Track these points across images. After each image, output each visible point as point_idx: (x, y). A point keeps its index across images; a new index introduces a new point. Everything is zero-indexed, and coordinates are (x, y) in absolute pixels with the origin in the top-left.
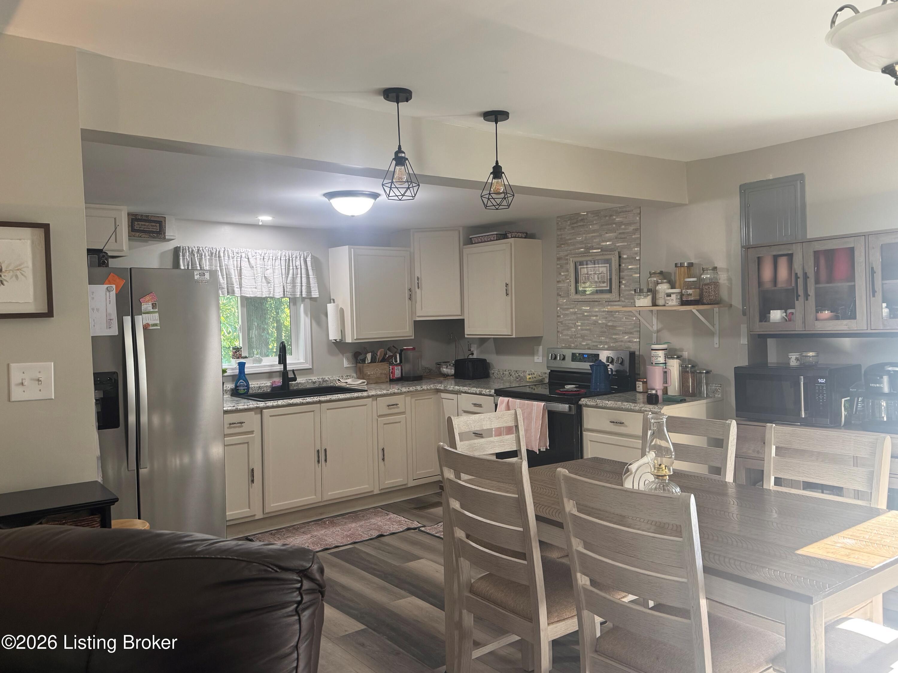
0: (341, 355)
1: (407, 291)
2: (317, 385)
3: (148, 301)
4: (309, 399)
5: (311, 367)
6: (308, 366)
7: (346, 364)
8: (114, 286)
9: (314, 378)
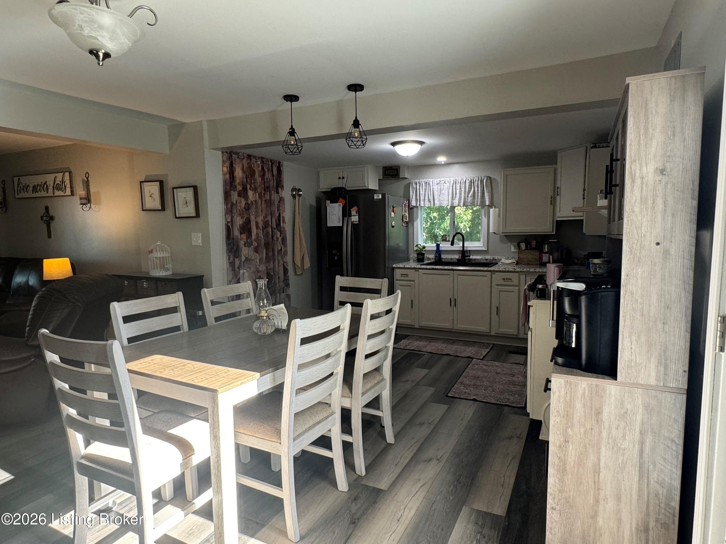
0: (509, 244)
1: (549, 198)
2: (488, 261)
3: (354, 210)
4: (446, 267)
5: (486, 250)
6: (484, 249)
7: (513, 249)
8: (341, 204)
9: (488, 257)
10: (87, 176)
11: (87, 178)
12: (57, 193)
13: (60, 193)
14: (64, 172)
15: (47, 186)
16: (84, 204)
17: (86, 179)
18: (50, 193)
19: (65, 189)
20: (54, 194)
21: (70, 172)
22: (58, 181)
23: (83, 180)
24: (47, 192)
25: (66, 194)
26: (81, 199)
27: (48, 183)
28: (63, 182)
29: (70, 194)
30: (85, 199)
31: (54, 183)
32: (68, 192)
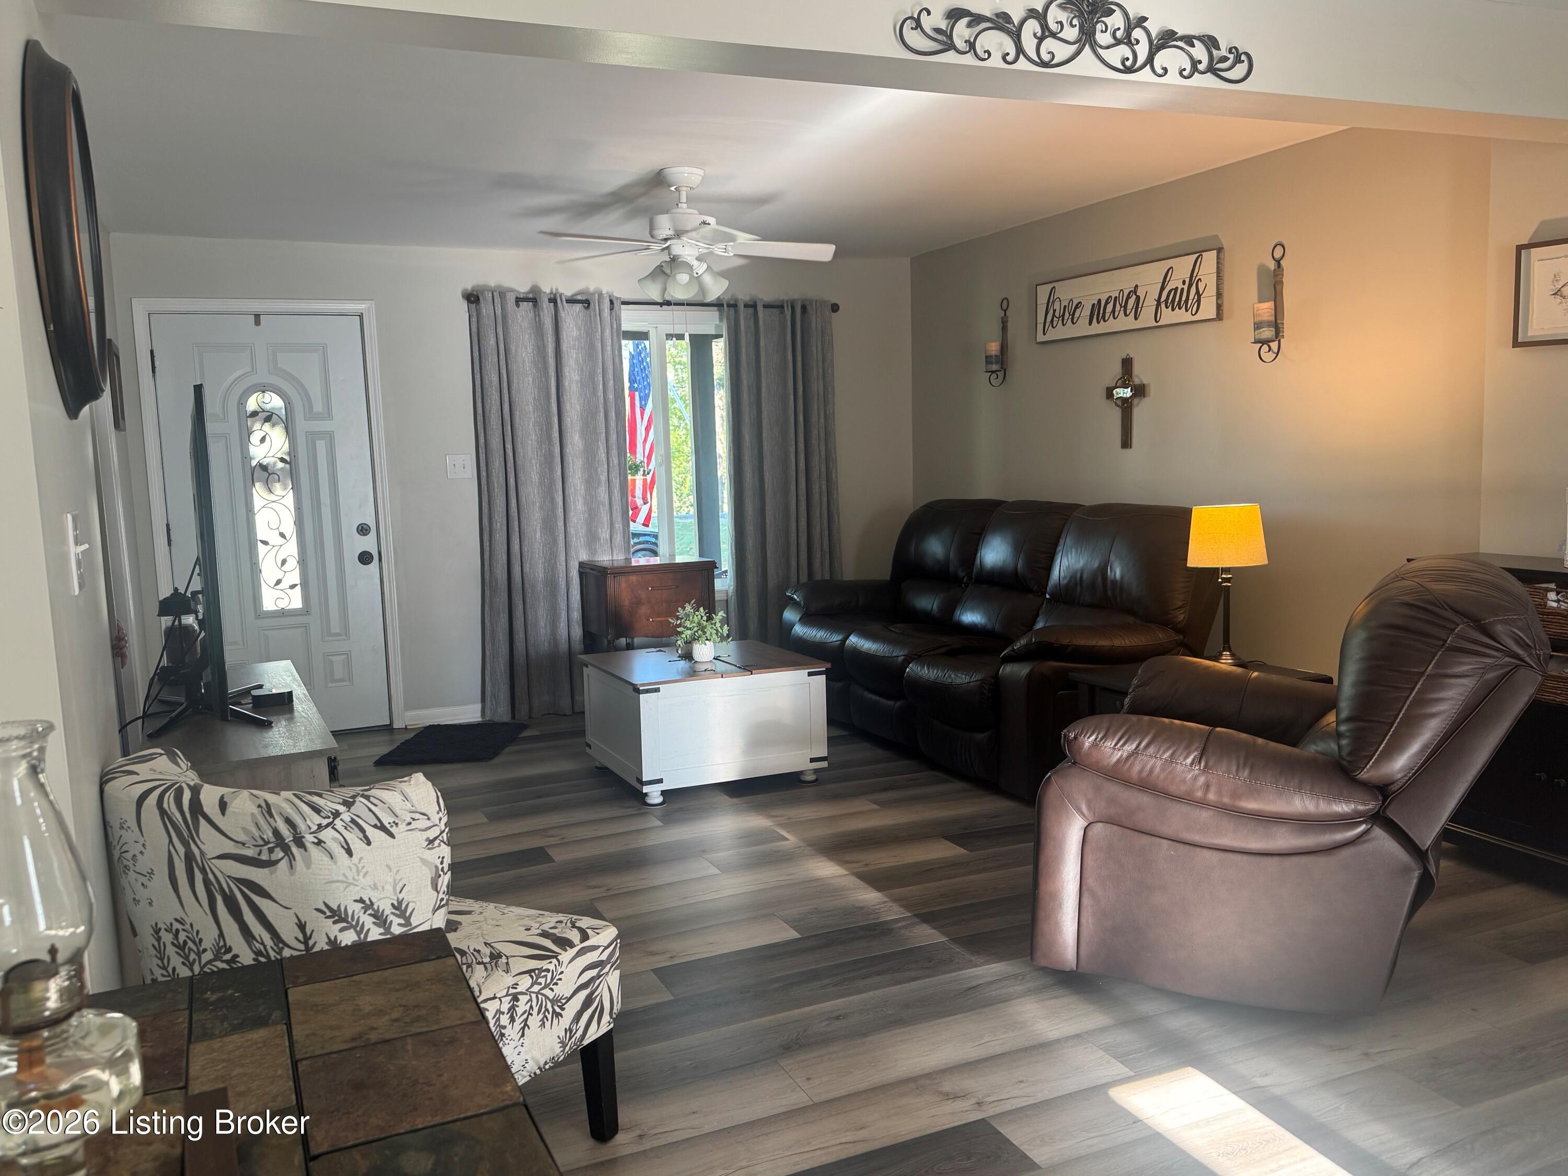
10: (1278, 253)
11: (1278, 262)
12: (1169, 316)
13: (1181, 315)
14: (1200, 253)
15: (1138, 298)
16: (1263, 342)
17: (1272, 265)
18: (1147, 317)
19: (1199, 301)
20: (1157, 322)
21: (1220, 250)
22: (1175, 283)
23: (1262, 269)
24: (1136, 318)
25: (1198, 317)
26: (1258, 326)
27: (1140, 292)
28: (1193, 280)
29: (1213, 314)
30: (1269, 324)
31: (1162, 289)
32: (1208, 309)
